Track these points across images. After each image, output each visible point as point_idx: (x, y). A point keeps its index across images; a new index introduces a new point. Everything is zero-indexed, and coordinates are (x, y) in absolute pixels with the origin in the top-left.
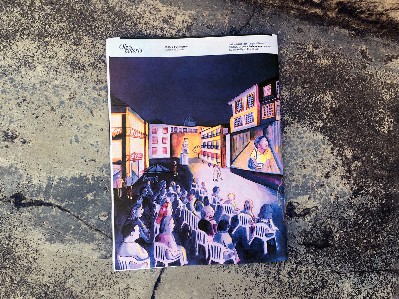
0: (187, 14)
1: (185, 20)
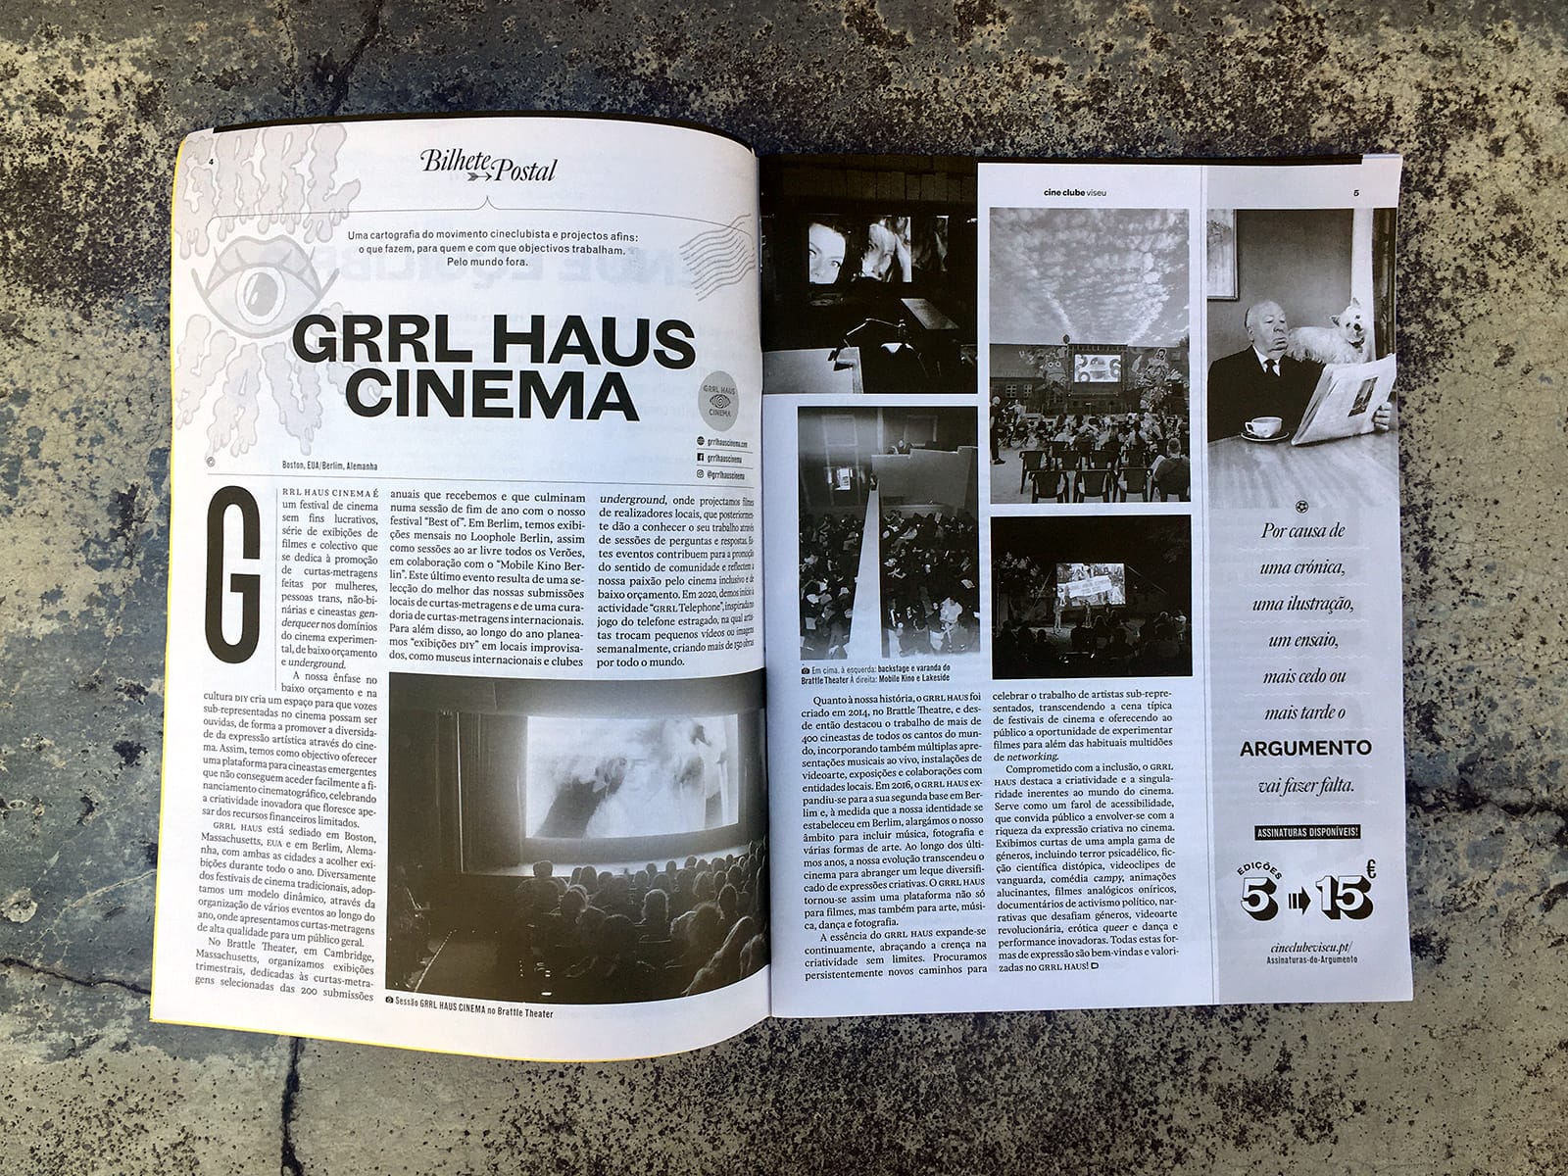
0: (126, 55)
1: (121, 81)
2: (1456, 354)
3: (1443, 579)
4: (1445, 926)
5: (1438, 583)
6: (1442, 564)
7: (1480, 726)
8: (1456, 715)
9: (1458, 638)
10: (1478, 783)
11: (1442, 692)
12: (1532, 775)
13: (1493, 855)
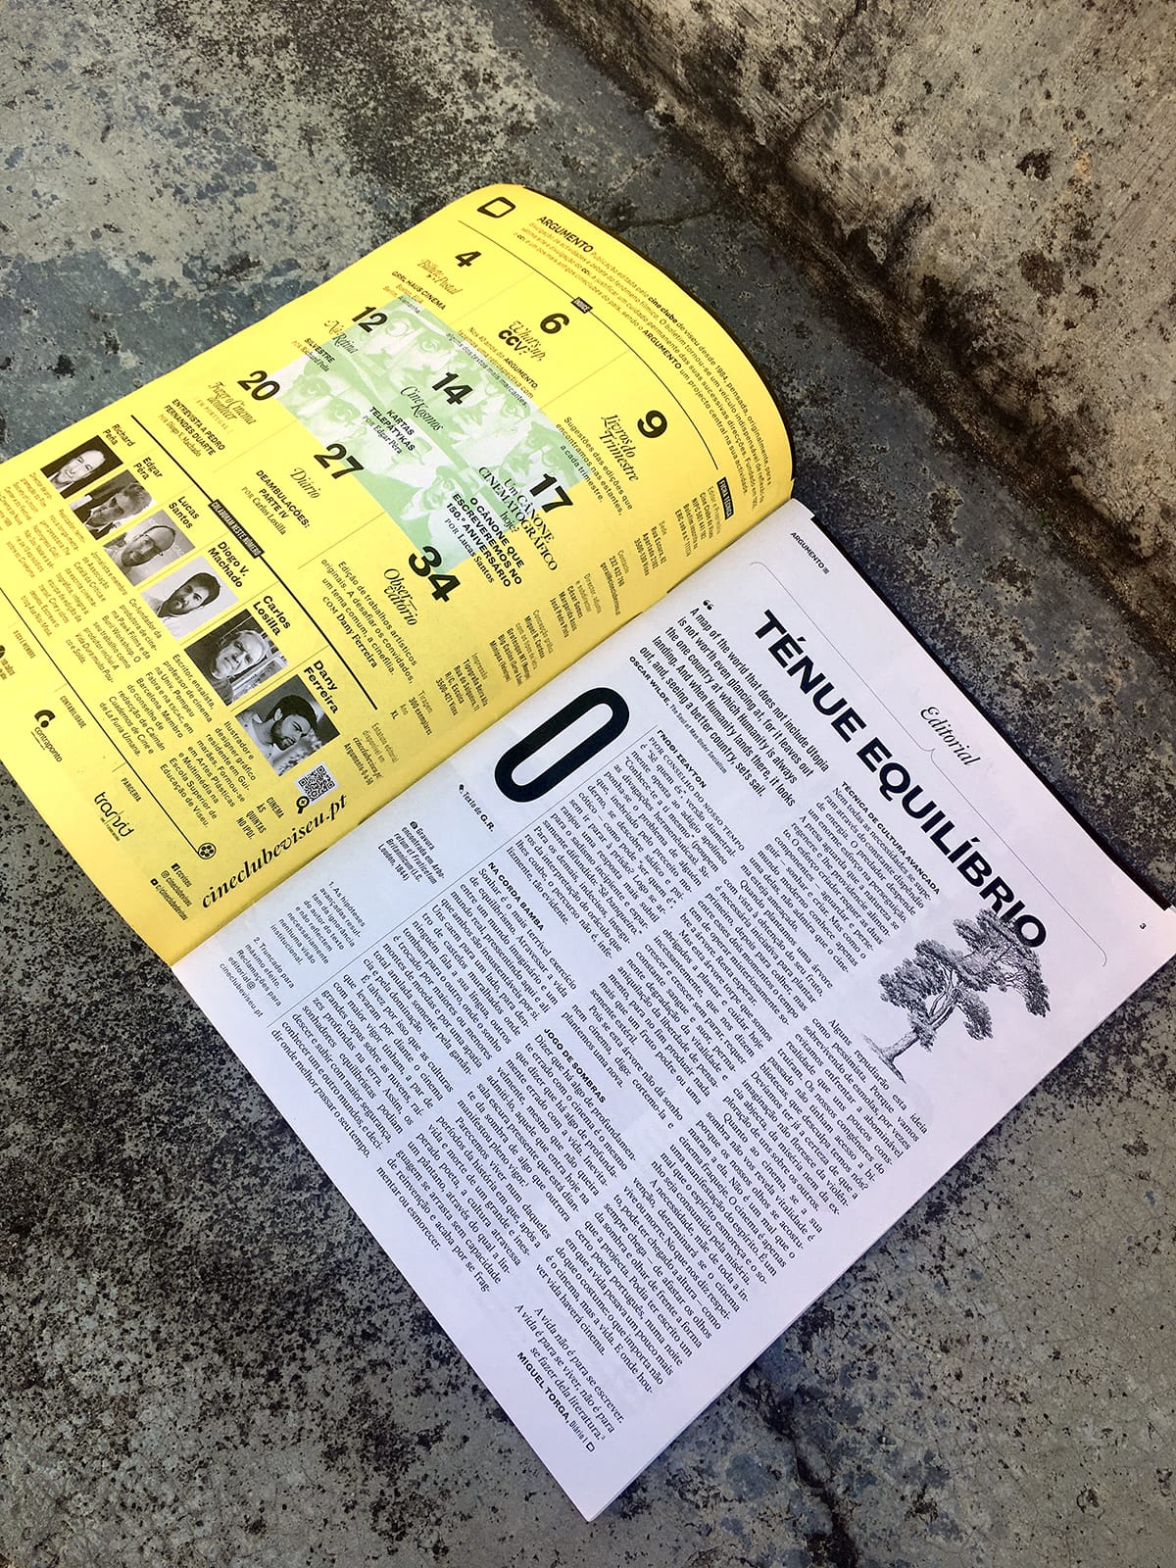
2: (1103, 1107)
3: (933, 1240)
4: (659, 1494)
5: (927, 1238)
6: (944, 1229)
7: (847, 1378)
8: (840, 1347)
9: (900, 1294)
10: (800, 1418)
11: (847, 1316)
12: (847, 1464)
13: (751, 1484)
